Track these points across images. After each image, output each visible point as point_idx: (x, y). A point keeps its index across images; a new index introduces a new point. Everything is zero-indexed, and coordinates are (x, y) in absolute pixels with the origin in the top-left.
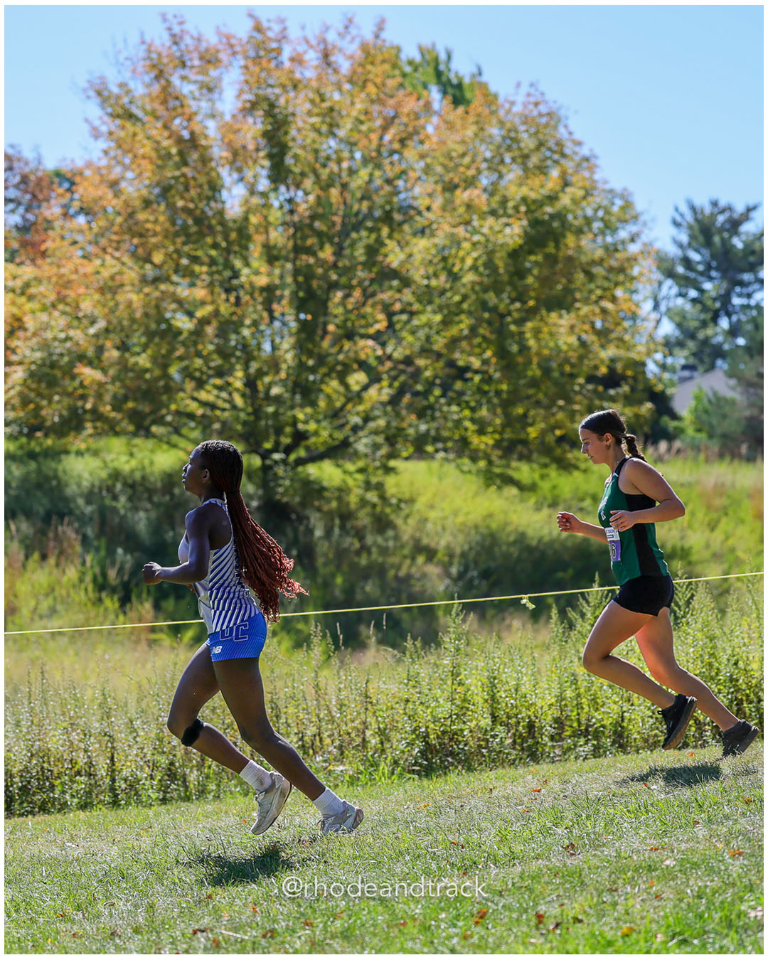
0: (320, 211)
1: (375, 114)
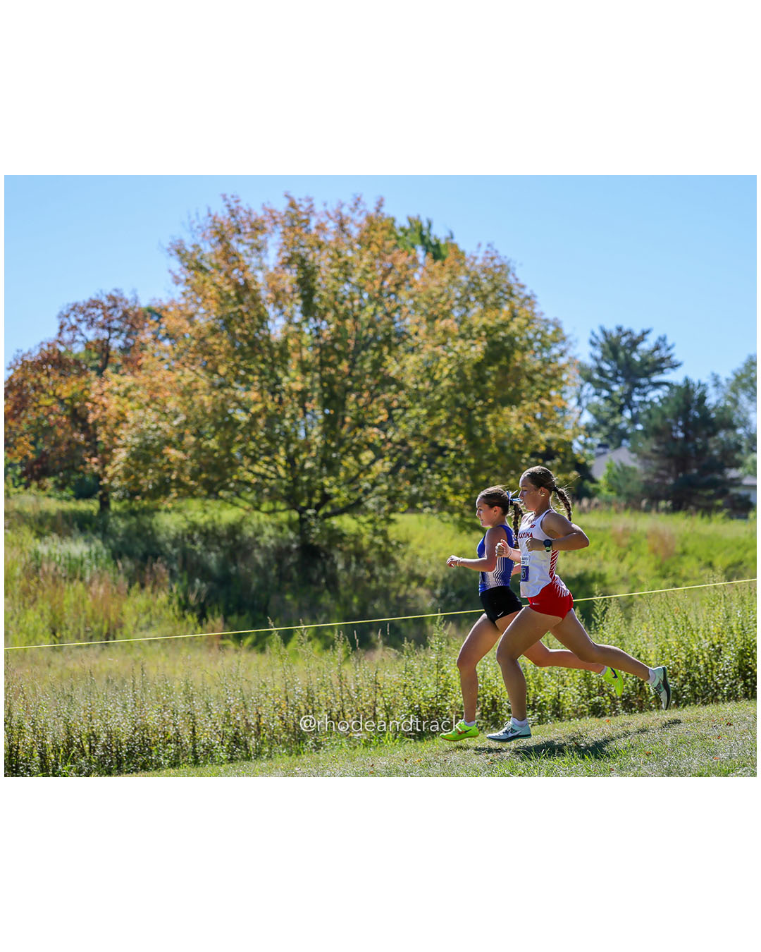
0: (339, 335)
1: (377, 266)
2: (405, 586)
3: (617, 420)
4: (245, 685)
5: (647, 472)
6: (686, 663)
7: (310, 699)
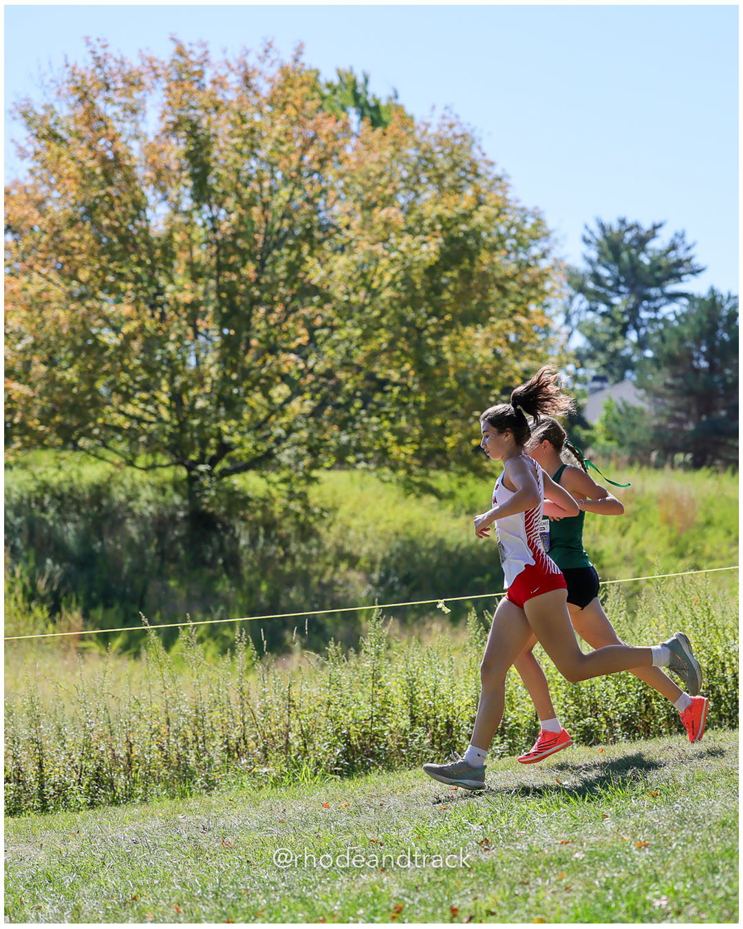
0: (242, 229)
1: (295, 136)
2: (331, 569)
3: (619, 344)
4: (113, 703)
5: (660, 415)
6: (708, 672)
7: (198, 723)
